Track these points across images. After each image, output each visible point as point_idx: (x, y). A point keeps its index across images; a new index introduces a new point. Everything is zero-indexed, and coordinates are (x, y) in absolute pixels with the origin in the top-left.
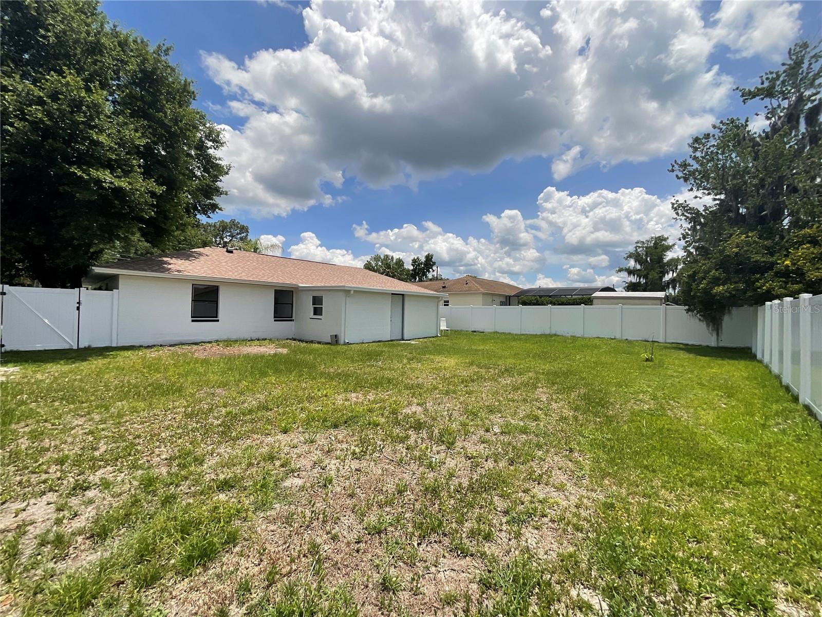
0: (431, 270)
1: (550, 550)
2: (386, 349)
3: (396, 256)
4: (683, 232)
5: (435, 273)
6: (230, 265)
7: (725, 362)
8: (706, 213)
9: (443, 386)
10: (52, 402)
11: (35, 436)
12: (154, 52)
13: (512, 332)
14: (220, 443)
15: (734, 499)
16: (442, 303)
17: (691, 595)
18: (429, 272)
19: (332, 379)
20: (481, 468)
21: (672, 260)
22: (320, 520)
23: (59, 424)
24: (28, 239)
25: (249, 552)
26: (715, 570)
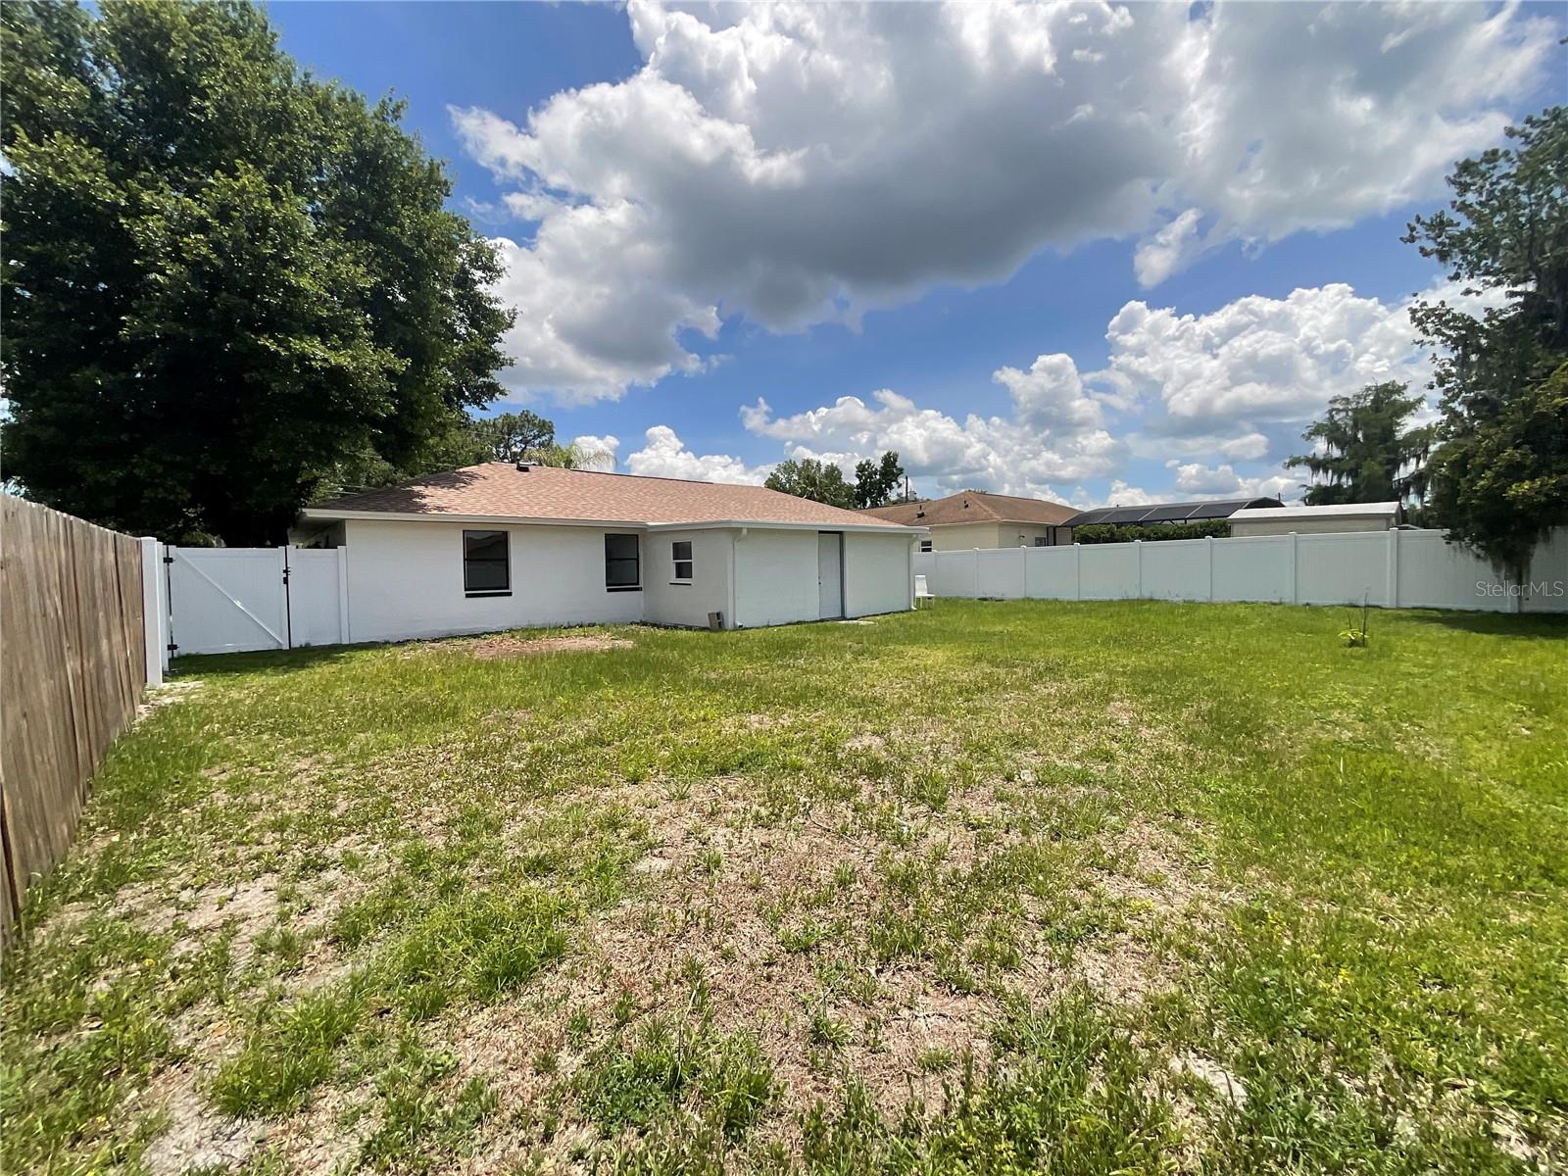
0: (894, 484)
1: (1131, 990)
2: (812, 637)
3: (826, 460)
4: (1439, 370)
5: (902, 490)
6: (525, 492)
7: (1532, 644)
8: (1491, 325)
9: (922, 701)
10: (258, 734)
11: (237, 787)
12: (376, 116)
13: (1060, 598)
14: (525, 799)
15: (1532, 909)
16: (918, 545)
17: (1423, 1079)
18: (891, 488)
19: (715, 690)
20: (997, 844)
21: (1416, 433)
22: (702, 926)
23: (273, 769)
24: (199, 467)
25: (585, 971)
26: (1478, 1037)
